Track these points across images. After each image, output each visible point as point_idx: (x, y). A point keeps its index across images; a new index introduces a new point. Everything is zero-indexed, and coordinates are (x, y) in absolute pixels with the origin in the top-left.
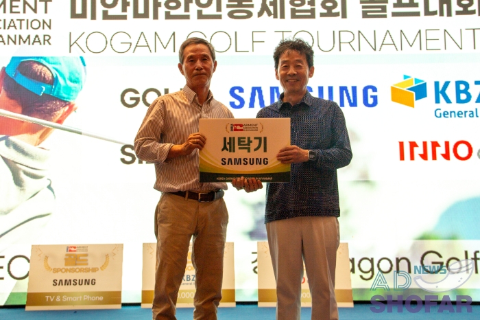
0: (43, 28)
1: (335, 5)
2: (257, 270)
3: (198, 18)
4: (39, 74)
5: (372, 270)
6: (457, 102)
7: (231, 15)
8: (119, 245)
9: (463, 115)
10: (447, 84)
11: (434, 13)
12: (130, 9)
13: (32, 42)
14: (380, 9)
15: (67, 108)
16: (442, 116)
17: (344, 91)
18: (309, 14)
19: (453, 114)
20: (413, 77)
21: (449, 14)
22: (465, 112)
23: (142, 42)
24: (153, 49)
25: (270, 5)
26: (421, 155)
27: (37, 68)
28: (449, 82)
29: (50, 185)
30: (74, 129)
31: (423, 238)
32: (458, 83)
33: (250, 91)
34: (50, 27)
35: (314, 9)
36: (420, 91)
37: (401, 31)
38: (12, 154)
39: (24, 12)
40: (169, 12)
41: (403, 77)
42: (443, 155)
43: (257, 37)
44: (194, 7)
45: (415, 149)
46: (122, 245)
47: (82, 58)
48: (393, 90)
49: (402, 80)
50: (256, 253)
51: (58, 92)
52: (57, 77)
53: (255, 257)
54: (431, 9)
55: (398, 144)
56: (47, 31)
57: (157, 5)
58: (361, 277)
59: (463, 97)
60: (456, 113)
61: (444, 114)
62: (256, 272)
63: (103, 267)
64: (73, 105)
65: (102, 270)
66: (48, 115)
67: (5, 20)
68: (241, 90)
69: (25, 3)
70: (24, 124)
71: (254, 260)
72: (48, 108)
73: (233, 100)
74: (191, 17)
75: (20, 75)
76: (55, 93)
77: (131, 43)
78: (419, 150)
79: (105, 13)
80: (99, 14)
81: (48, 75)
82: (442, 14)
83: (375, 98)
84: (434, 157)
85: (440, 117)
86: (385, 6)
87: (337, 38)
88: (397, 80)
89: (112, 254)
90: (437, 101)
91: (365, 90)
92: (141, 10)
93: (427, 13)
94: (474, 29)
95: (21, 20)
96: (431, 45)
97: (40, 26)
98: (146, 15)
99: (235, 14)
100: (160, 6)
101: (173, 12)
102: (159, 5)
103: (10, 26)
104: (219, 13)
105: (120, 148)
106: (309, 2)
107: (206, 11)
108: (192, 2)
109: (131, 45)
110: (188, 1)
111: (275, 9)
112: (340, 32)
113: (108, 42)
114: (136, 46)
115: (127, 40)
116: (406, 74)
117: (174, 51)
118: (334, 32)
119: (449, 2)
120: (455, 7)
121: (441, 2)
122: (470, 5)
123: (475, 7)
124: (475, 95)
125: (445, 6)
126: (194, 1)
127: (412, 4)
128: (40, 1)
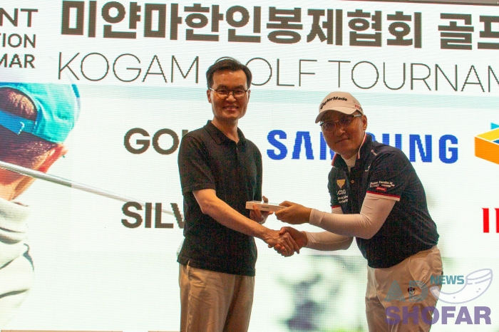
0: (25, 46)
1: (407, 29)
3: (230, 40)
4: (17, 105)
7: (272, 37)
12: (141, 25)
13: (9, 63)
14: (464, 38)
15: (53, 152)
17: (416, 142)
18: (374, 40)
23: (155, 68)
24: (169, 78)
27: (15, 97)
29: (27, 252)
30: (62, 180)
33: (295, 137)
34: (33, 45)
35: (380, 34)
37: (489, 67)
39: (1, 24)
40: (192, 30)
41: (490, 126)
43: (306, 67)
44: (224, 26)
47: (74, 86)
48: (478, 141)
49: (489, 130)
51: (42, 131)
52: (41, 110)
55: (482, 211)
56: (30, 50)
57: (176, 20)
64: (62, 148)
66: (27, 160)
68: (283, 135)
69: (2, 12)
72: (28, 150)
73: (272, 147)
74: (220, 38)
76: (38, 132)
77: (140, 70)
79: (107, 29)
80: (100, 29)
81: (30, 107)
83: (454, 151)
86: (470, 35)
87: (408, 72)
88: (483, 130)
91: (442, 141)
92: (155, 27)
97: (20, 43)
98: (161, 33)
99: (278, 37)
100: (180, 22)
101: (197, 31)
102: (179, 20)
104: (257, 35)
105: (122, 206)
106: (373, 24)
107: (240, 31)
108: (222, 19)
109: (140, 72)
110: (217, 17)
111: (330, 33)
112: (412, 64)
113: (110, 67)
114: (147, 73)
115: (137, 65)
116: (495, 123)
117: (197, 82)
118: (404, 64)
126: (225, 17)
128: (22, 10)
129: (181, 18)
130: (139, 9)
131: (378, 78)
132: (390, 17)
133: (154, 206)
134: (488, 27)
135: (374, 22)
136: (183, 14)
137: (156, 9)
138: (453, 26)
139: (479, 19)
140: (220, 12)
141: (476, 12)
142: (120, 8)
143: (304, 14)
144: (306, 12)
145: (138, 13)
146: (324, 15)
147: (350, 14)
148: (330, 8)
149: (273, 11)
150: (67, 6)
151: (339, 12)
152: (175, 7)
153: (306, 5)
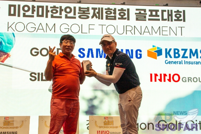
1: (125, 14)
2: (89, 128)
3: (66, 18)
6: (174, 58)
7: (80, 17)
8: (28, 116)
9: (177, 63)
10: (170, 50)
11: (165, 20)
12: (35, 13)
14: (143, 17)
15: (6, 56)
16: (168, 63)
17: (128, 52)
18: (114, 18)
19: (172, 62)
21: (172, 21)
22: (178, 62)
23: (41, 27)
24: (45, 31)
25: (97, 13)
26: (159, 80)
28: (171, 49)
30: (9, 65)
32: (175, 50)
33: (88, 50)
35: (116, 16)
36: (159, 52)
37: (152, 27)
40: (53, 15)
41: (152, 46)
42: (168, 80)
43: (91, 27)
44: (64, 13)
45: (157, 77)
46: (30, 116)
47: (13, 34)
48: (148, 52)
49: (152, 47)
50: (88, 121)
51: (2, 49)
52: (2, 42)
53: (88, 122)
54: (164, 18)
55: (150, 75)
57: (47, 11)
59: (177, 55)
60: (174, 62)
61: (169, 62)
62: (88, 129)
63: (21, 127)
64: (9, 54)
65: (20, 128)
68: (84, 50)
71: (88, 123)
73: (80, 54)
74: (62, 17)
77: (35, 28)
78: (158, 78)
79: (24, 14)
80: (22, 14)
82: (169, 20)
83: (141, 55)
84: (165, 81)
85: (167, 64)
86: (146, 16)
87: (125, 28)
88: (150, 48)
89: (25, 121)
90: (166, 57)
91: (137, 51)
92: (40, 14)
94: (181, 27)
96: (164, 33)
98: (42, 16)
99: (82, 17)
100: (49, 12)
101: (54, 15)
104: (75, 16)
105: (30, 74)
106: (113, 13)
107: (69, 15)
108: (63, 11)
109: (35, 29)
110: (61, 10)
111: (99, 15)
112: (126, 26)
113: (25, 27)
114: (38, 29)
115: (34, 26)
116: (154, 45)
117: (55, 32)
118: (124, 26)
119: (171, 15)
120: (174, 18)
121: (169, 15)
122: (180, 17)
123: (182, 18)
124: (181, 55)
125: (170, 17)
126: (64, 10)
127: (157, 15)
129: (49, 11)
130: (35, 7)
131: (115, 30)
132: (119, 10)
133: (40, 74)
134: (151, 13)
135: (114, 12)
136: (50, 9)
137: (41, 7)
138: (140, 13)
139: (148, 11)
140: (62, 9)
141: (148, 8)
142: (28, 7)
143: (90, 9)
144: (91, 9)
145: (35, 9)
146: (97, 9)
147: (106, 9)
148: (99, 7)
149: (80, 8)
150: (10, 6)
151: (102, 9)
152: (47, 7)
153: (91, 6)
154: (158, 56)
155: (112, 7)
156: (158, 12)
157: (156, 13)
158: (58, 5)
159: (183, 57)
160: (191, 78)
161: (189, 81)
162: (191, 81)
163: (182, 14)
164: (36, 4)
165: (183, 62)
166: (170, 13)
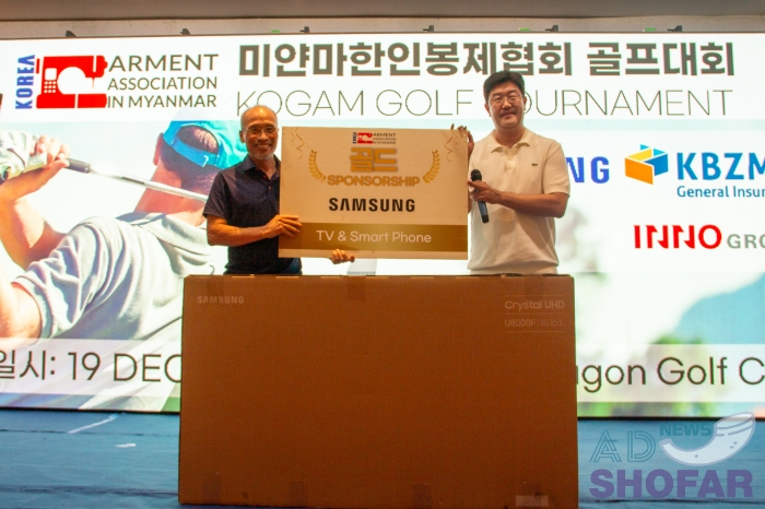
1: (557, 59)
3: (391, 75)
4: (201, 141)
5: (599, 380)
6: (704, 178)
7: (431, 70)
9: (711, 195)
10: (692, 156)
11: (676, 71)
12: (310, 64)
13: (194, 103)
14: (612, 65)
18: (526, 69)
19: (699, 192)
20: (652, 147)
21: (694, 73)
22: (714, 190)
23: (324, 103)
24: (336, 112)
25: (479, 59)
26: (660, 242)
27: (200, 134)
28: (694, 154)
31: (662, 342)
32: (705, 156)
34: (215, 86)
35: (532, 64)
36: (660, 164)
37: (637, 92)
38: (170, 236)
39: (186, 69)
40: (356, 68)
41: (639, 147)
42: (686, 242)
43: (463, 97)
44: (386, 62)
45: (654, 234)
48: (628, 163)
49: (639, 151)
51: (224, 163)
52: (222, 144)
54: (673, 66)
55: (633, 229)
56: (212, 91)
57: (342, 58)
58: (586, 388)
59: (711, 172)
60: (703, 191)
61: (688, 193)
67: (164, 79)
69: (188, 58)
70: (184, 201)
74: (383, 73)
75: (179, 142)
76: (221, 164)
77: (310, 104)
78: (658, 236)
79: (280, 69)
80: (273, 69)
82: (685, 72)
83: (606, 172)
84: (676, 245)
85: (684, 196)
86: (618, 62)
87: (560, 99)
88: (632, 151)
90: (681, 176)
91: (594, 163)
92: (323, 65)
93: (668, 70)
94: (723, 92)
95: (182, 79)
96: (673, 109)
98: (328, 71)
99: (436, 70)
100: (346, 60)
101: (361, 68)
102: (345, 58)
103: (169, 85)
104: (416, 68)
107: (400, 66)
108: (384, 55)
109: (310, 106)
110: (379, 53)
111: (485, 64)
112: (563, 91)
113: (284, 103)
114: (317, 107)
115: (305, 99)
116: (643, 144)
117: (362, 114)
118: (556, 92)
119: (693, 58)
120: (700, 65)
121: (685, 58)
122: (718, 63)
123: (723, 65)
124: (725, 170)
125: (689, 63)
126: (386, 54)
127: (650, 59)
128: (205, 55)
129: (346, 56)
130: (308, 49)
132: (541, 48)
134: (635, 53)
135: (526, 53)
136: (348, 53)
137: (324, 49)
138: (601, 54)
139: (625, 46)
140: (382, 49)
141: (623, 40)
142: (291, 49)
143: (460, 48)
144: (462, 46)
145: (307, 53)
146: (478, 48)
147: (503, 47)
148: (484, 41)
149: (431, 46)
150: (244, 49)
151: (493, 46)
152: (340, 47)
153: (461, 39)
154: (656, 174)
155: (521, 39)
156: (653, 50)
157: (649, 53)
158: (369, 40)
159: (731, 176)
160: (754, 237)
161: (747, 246)
162: (755, 247)
163: (723, 53)
164: (311, 40)
165: (731, 192)
166: (688, 53)
